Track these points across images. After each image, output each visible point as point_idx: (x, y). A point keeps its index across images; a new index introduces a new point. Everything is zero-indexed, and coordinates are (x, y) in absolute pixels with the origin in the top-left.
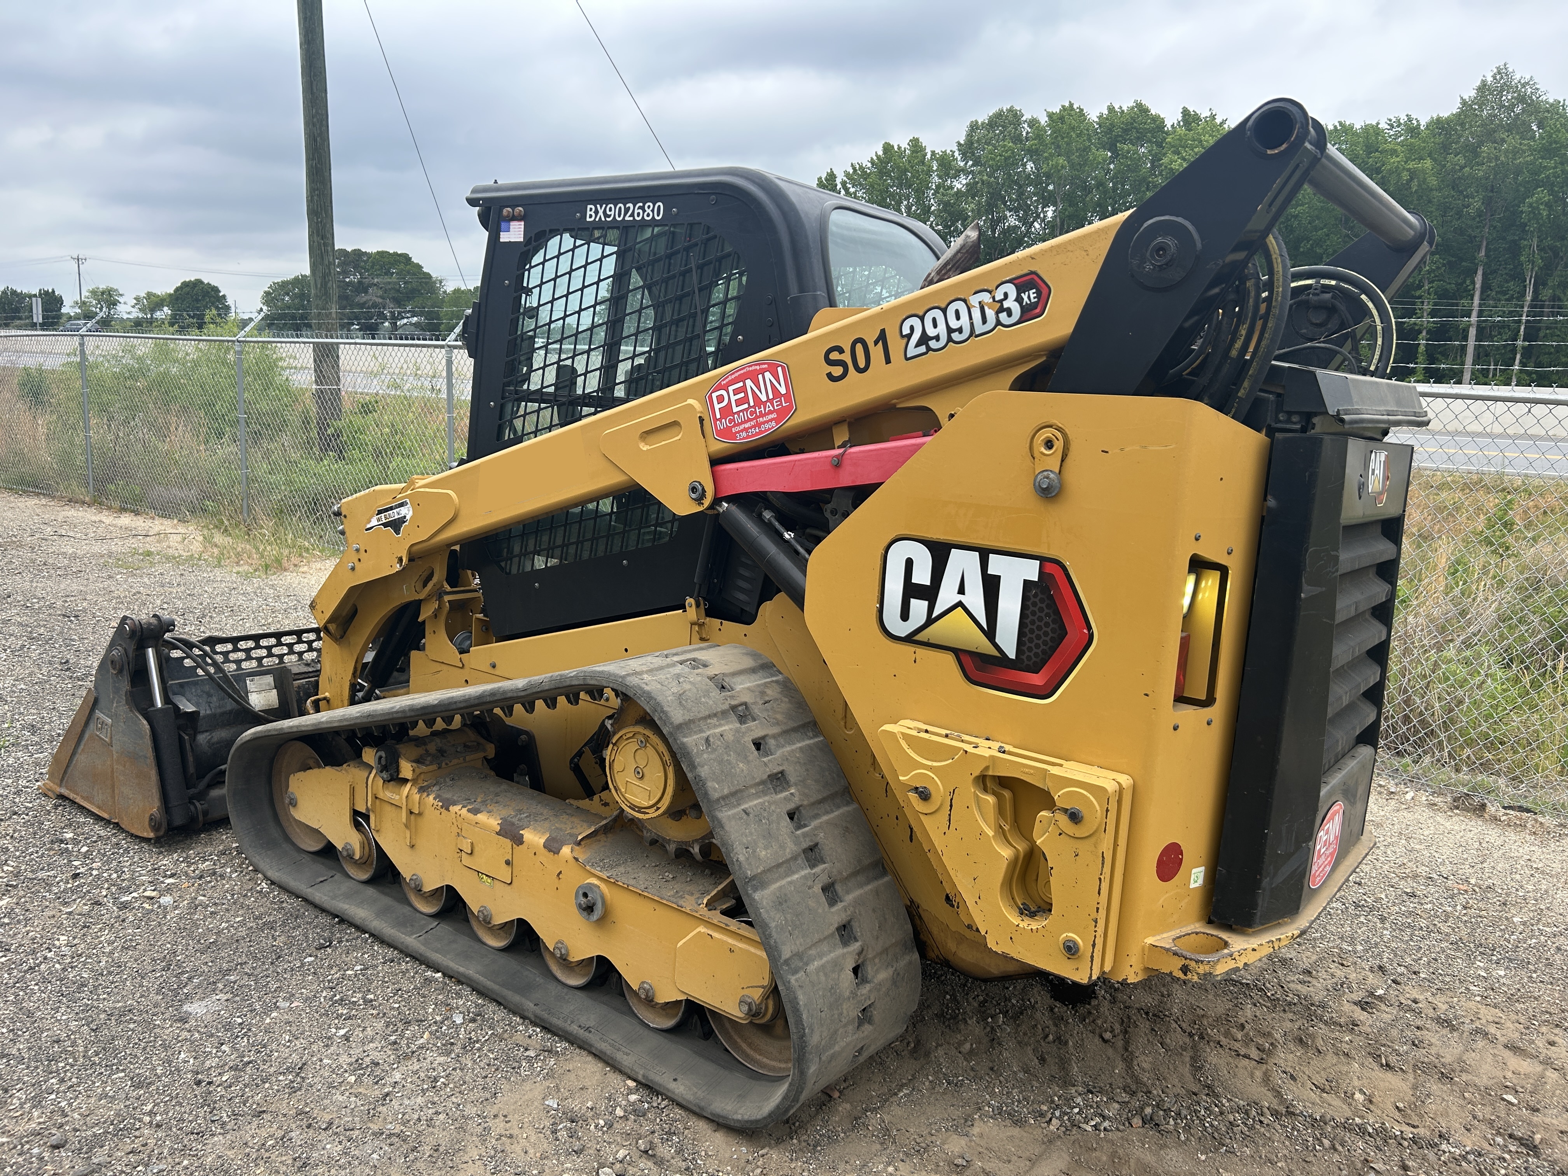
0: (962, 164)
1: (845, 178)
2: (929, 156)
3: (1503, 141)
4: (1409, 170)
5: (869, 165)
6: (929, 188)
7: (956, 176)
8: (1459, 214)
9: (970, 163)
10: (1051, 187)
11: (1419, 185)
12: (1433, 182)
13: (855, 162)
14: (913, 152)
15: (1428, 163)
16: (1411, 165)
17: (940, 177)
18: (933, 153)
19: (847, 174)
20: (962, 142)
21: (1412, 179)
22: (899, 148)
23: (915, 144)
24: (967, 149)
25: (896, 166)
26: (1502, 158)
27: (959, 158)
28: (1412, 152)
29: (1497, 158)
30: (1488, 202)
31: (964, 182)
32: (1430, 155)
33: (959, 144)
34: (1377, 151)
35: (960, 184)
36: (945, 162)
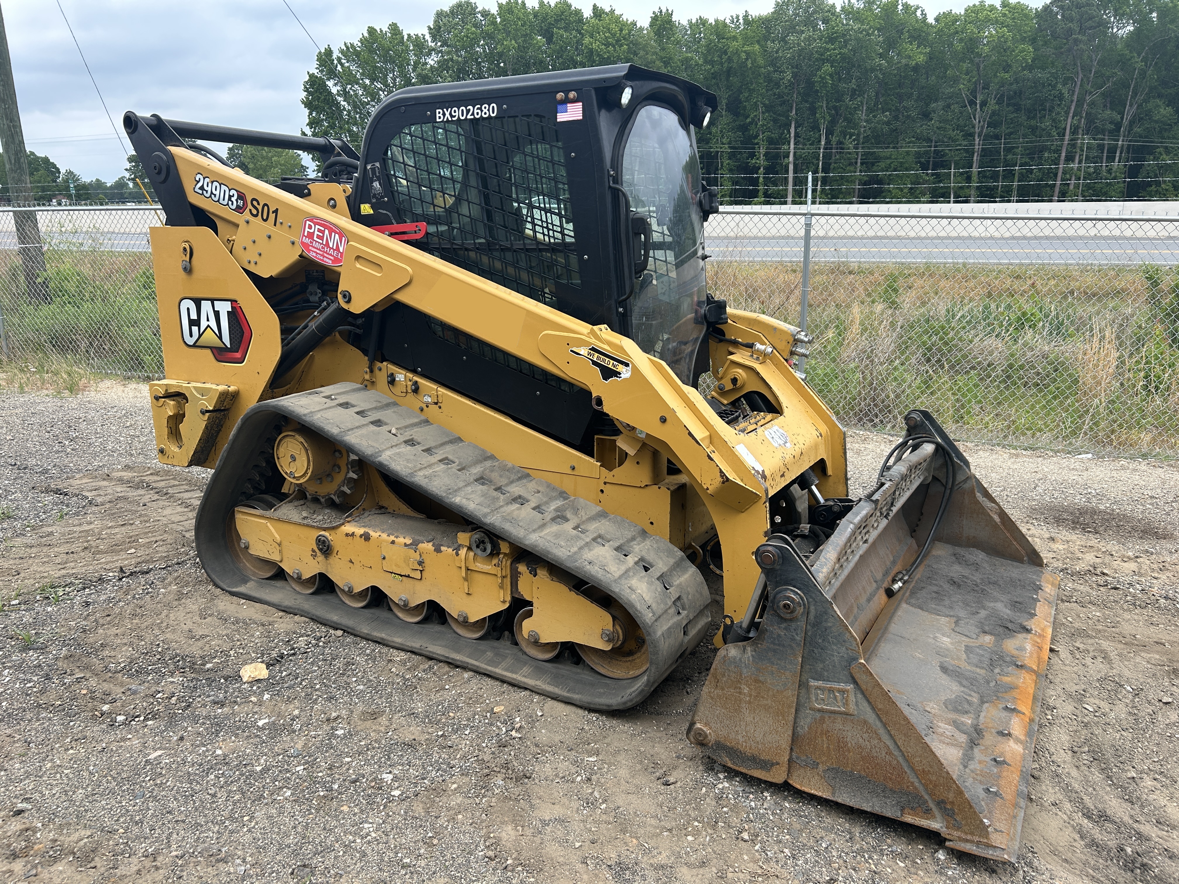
0: (433, 44)
1: (340, 55)
2: (406, 37)
3: (802, 32)
4: (745, 52)
5: (359, 44)
6: (408, 65)
7: (429, 54)
8: (777, 85)
9: (439, 44)
10: (502, 65)
11: (752, 63)
12: (761, 61)
13: (348, 42)
14: (393, 34)
15: (757, 47)
16: (746, 48)
17: (415, 55)
18: (409, 35)
19: (342, 51)
20: (432, 27)
21: (747, 59)
22: (381, 31)
23: (394, 27)
24: (436, 32)
25: (381, 47)
26: (803, 44)
27: (430, 40)
28: (747, 39)
29: (799, 45)
30: (795, 75)
31: (436, 59)
32: (758, 42)
33: (429, 28)
34: (723, 38)
35: (432, 61)
36: (419, 44)
